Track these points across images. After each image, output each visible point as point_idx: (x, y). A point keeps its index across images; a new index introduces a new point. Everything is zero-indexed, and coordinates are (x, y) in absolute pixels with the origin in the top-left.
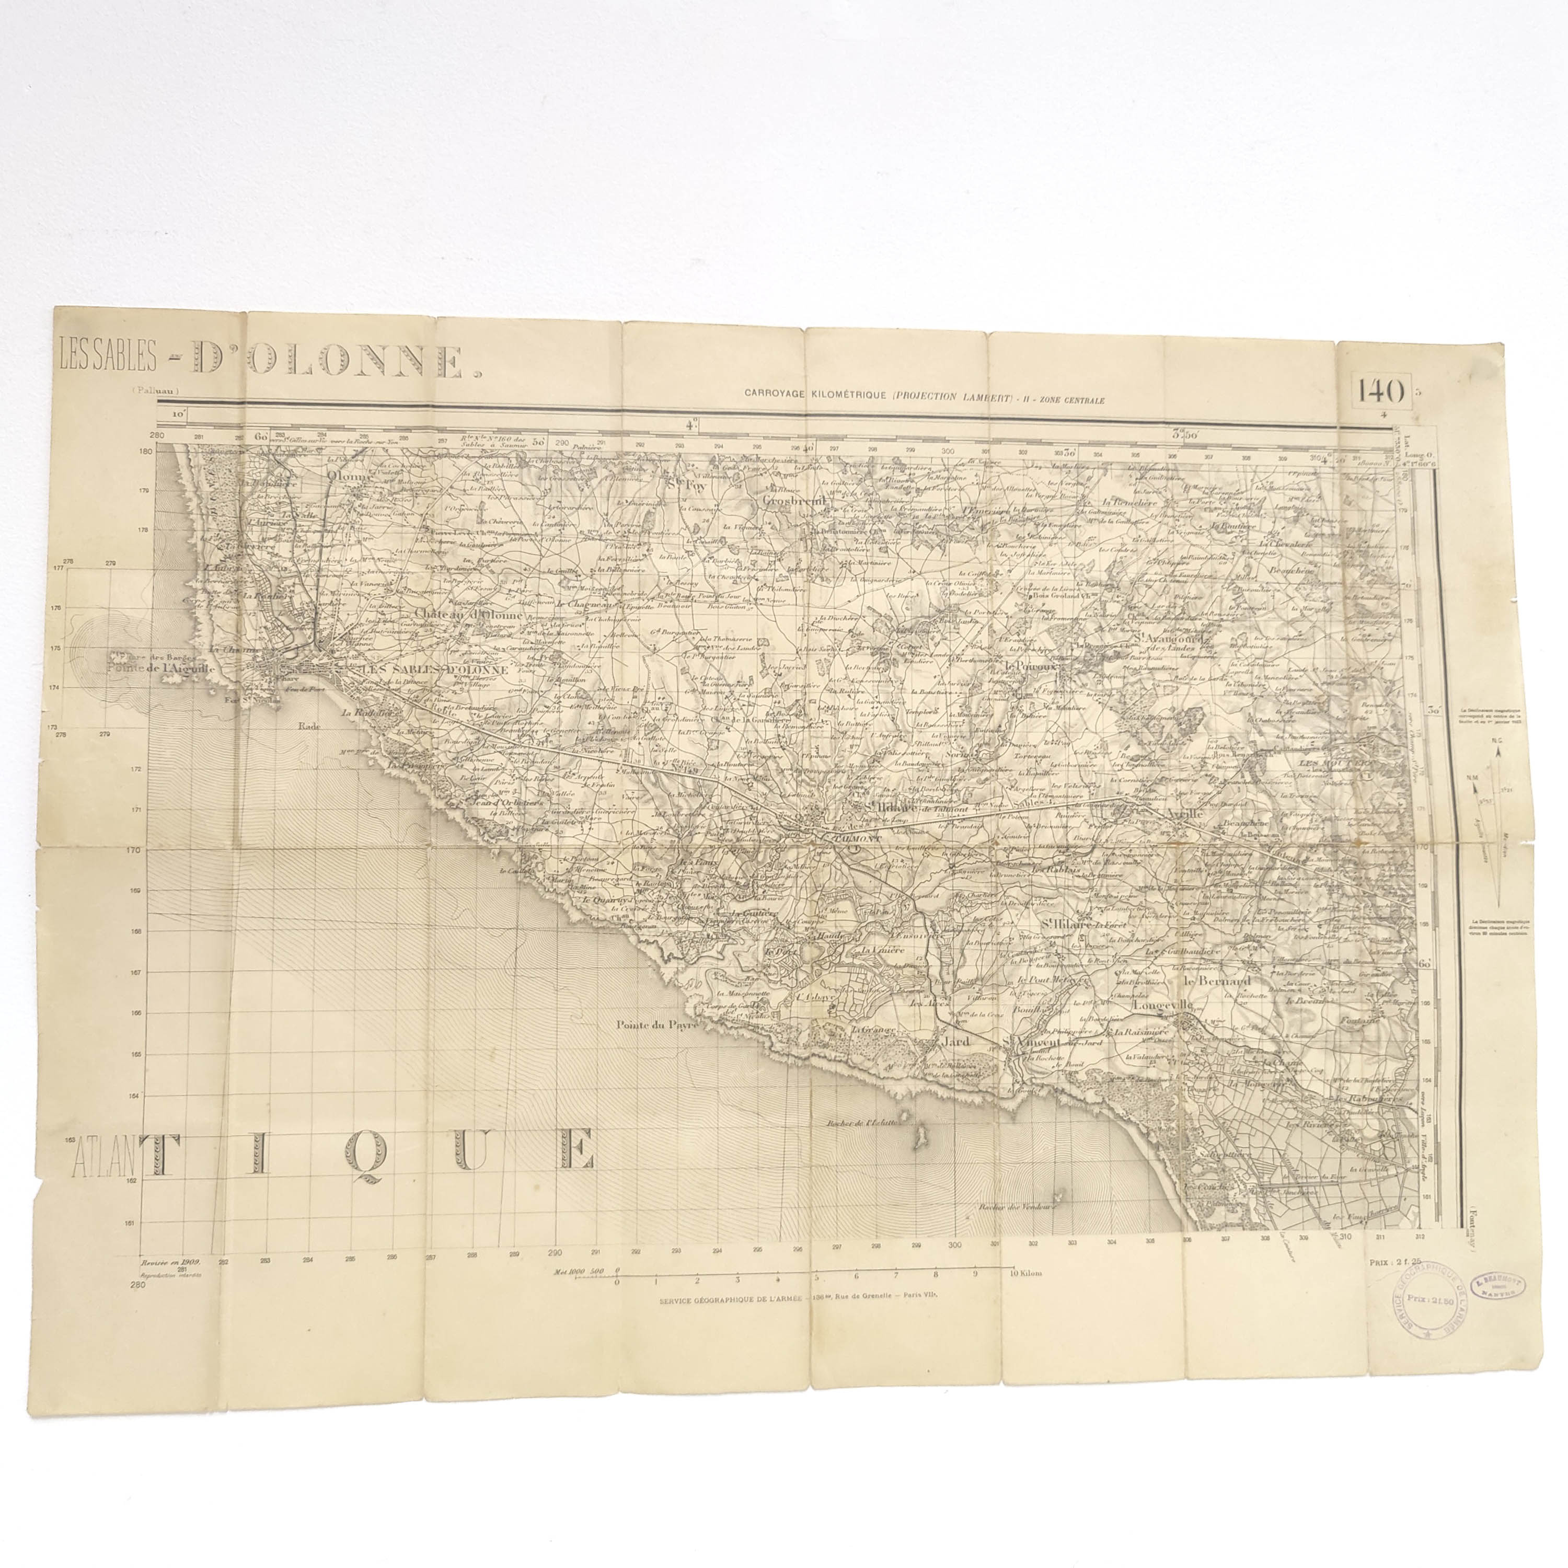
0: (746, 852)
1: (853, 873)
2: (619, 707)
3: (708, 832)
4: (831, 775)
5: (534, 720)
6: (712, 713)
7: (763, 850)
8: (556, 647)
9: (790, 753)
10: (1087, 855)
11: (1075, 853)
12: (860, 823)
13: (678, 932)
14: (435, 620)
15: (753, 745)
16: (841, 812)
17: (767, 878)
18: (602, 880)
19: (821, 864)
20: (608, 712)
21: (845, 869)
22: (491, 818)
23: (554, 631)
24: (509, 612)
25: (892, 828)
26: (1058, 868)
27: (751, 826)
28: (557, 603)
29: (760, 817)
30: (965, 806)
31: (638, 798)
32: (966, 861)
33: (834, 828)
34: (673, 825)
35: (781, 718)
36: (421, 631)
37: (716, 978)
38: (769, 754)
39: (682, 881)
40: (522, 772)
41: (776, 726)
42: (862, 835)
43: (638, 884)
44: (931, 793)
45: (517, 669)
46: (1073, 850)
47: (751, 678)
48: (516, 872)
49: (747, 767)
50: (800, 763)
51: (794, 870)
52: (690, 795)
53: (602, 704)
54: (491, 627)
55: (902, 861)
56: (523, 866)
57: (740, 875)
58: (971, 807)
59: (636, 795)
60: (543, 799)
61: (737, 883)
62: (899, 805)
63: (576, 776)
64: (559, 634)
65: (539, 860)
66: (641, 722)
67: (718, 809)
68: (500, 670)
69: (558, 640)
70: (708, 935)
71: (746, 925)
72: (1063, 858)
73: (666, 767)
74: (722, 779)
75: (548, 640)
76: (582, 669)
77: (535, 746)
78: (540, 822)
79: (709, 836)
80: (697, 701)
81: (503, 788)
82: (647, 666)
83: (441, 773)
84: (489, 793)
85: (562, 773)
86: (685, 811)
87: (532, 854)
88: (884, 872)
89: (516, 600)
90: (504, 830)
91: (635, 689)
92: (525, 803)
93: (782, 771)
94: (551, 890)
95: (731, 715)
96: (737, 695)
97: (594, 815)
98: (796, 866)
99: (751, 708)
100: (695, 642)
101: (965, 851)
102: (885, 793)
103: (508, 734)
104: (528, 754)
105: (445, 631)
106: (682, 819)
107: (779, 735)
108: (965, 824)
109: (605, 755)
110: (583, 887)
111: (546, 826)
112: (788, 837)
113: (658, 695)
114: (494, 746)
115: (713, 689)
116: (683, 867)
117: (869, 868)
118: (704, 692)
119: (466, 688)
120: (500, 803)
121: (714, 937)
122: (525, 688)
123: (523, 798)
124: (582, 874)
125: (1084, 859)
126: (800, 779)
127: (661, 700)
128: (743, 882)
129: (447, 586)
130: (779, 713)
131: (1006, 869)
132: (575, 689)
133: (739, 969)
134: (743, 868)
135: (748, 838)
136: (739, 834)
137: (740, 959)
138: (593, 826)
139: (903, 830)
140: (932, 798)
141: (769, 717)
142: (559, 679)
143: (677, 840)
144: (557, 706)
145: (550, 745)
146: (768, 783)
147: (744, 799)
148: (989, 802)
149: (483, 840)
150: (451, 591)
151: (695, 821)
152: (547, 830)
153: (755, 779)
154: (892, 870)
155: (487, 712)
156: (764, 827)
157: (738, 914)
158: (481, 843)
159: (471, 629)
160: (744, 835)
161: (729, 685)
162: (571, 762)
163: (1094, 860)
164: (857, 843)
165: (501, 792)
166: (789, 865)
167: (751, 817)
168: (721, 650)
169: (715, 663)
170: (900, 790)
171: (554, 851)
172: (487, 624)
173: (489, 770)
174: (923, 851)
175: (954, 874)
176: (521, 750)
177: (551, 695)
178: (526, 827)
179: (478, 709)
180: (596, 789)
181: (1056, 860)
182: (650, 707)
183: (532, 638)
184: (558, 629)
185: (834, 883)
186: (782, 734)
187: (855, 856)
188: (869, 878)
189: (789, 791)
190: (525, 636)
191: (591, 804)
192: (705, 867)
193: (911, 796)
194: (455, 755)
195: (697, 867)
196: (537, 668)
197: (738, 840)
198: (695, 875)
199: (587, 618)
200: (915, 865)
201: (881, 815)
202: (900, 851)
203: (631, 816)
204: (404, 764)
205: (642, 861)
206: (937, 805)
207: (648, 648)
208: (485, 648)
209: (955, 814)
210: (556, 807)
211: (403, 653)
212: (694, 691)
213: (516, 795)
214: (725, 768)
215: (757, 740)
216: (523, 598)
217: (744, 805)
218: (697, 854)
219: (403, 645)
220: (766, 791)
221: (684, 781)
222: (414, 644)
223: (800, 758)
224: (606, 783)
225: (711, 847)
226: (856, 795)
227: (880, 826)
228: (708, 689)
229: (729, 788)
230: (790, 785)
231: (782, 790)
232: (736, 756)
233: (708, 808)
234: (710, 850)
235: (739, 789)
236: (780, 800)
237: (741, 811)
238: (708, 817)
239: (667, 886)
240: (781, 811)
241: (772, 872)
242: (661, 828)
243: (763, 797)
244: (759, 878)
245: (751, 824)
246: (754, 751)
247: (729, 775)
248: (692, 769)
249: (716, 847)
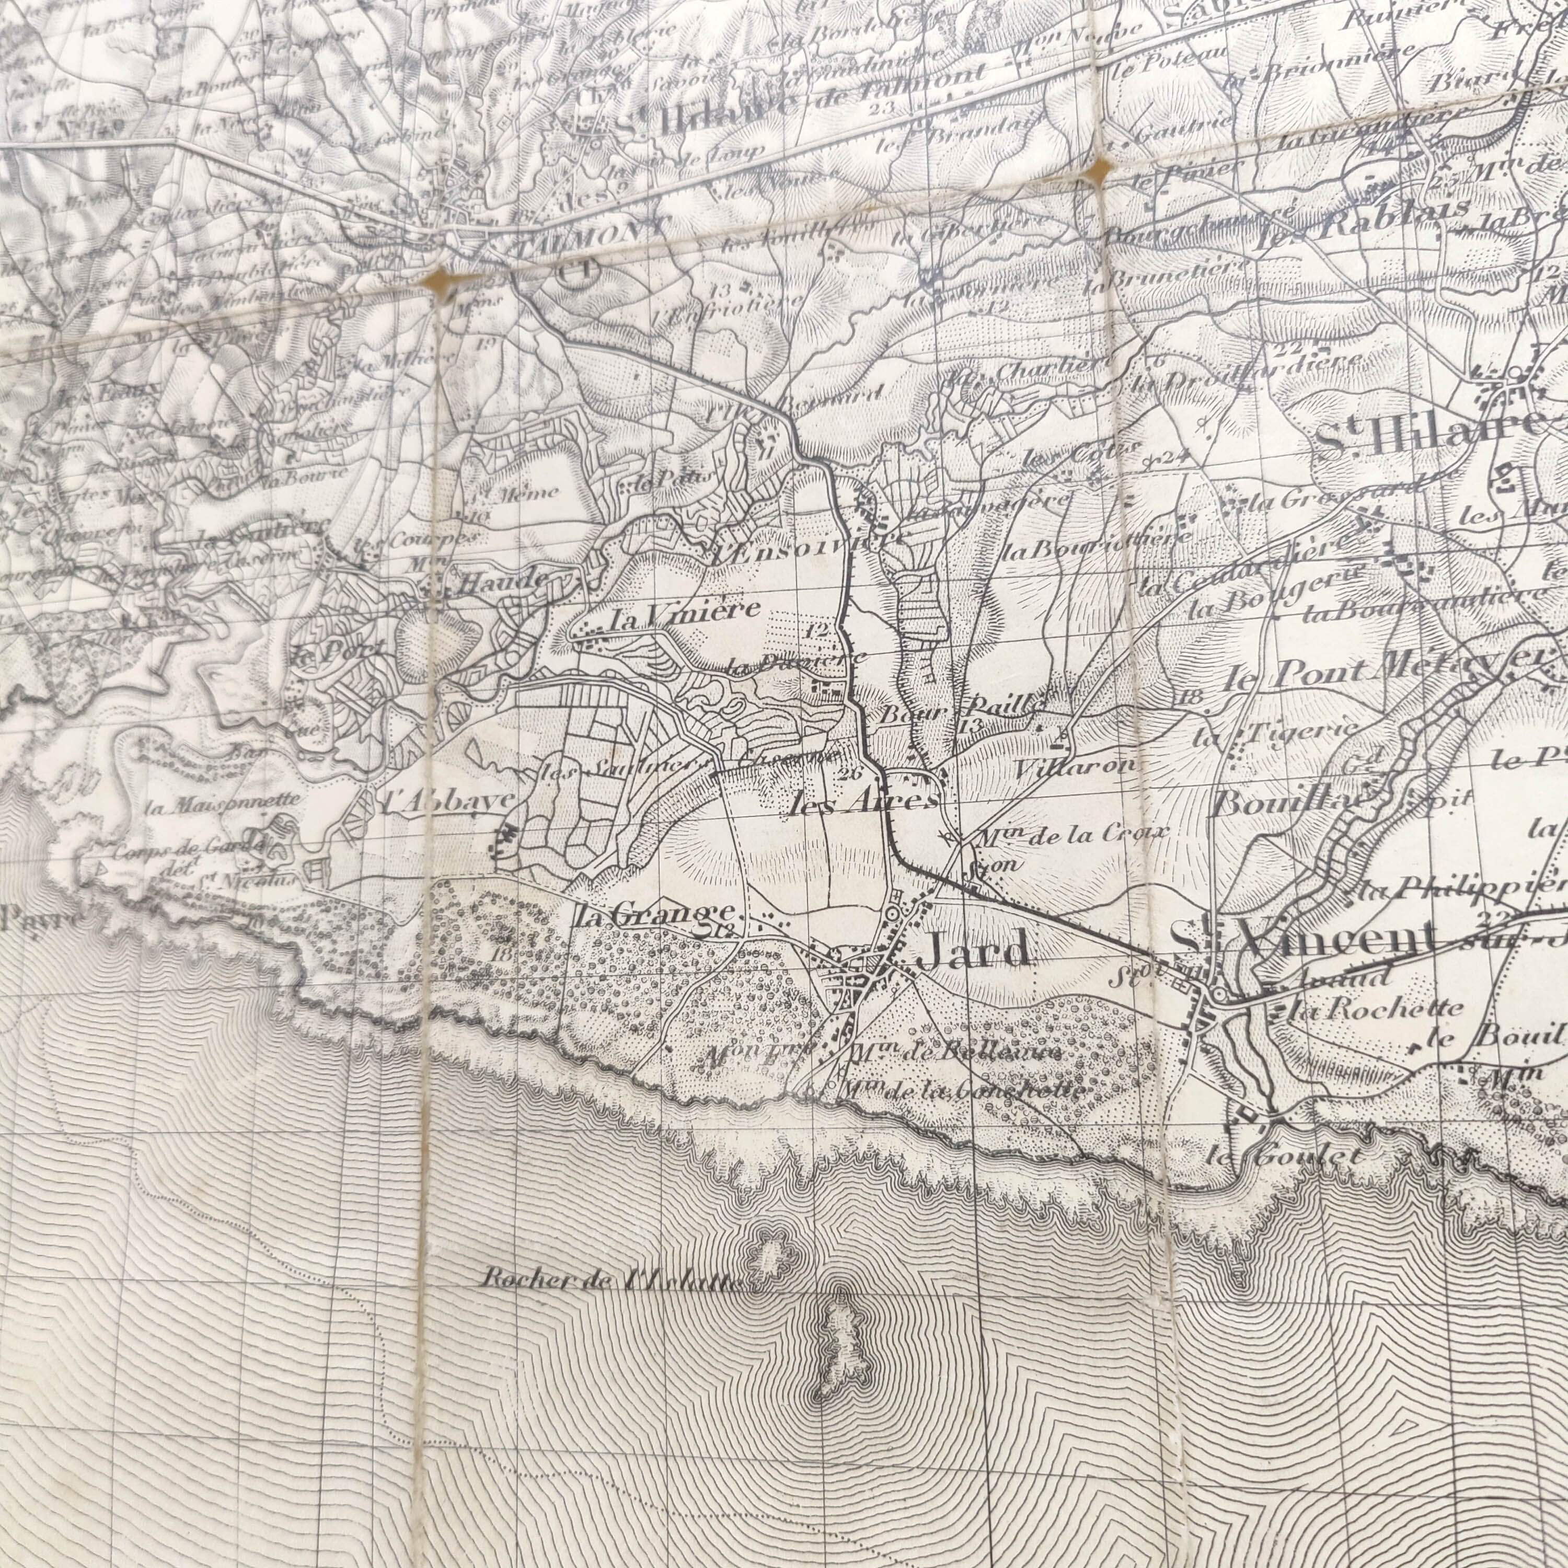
0: (237, 336)
1: (577, 354)
3: (135, 295)
4: (506, 50)
7: (288, 323)
10: (1492, 138)
11: (1439, 142)
12: (600, 183)
13: (42, 615)
15: (281, 17)
16: (534, 161)
17: (299, 408)
19: (470, 341)
21: (550, 345)
25: (708, 183)
26: (1370, 212)
27: (260, 256)
29: (286, 224)
30: (975, 60)
32: (984, 247)
33: (515, 217)
34: (44, 292)
37: (143, 758)
38: (323, 32)
39: (54, 457)
42: (604, 222)
44: (846, 43)
46: (1426, 131)
49: (256, 83)
50: (415, 39)
51: (385, 373)
52: (95, 198)
55: (746, 287)
57: (222, 413)
58: (994, 59)
61: (213, 441)
62: (732, 100)
67: (167, 221)
70: (125, 619)
71: (235, 573)
72: (1386, 171)
73: (41, 134)
74: (185, 132)
79: (136, 307)
86: (79, 247)
88: (681, 335)
93: (361, 73)
98: (390, 360)
101: (979, 216)
102: (686, 73)
106: (68, 270)
108: (976, 119)
112: (364, 267)
116: (64, 415)
117: (627, 329)
121: (143, 622)
125: (1484, 158)
126: (412, 86)
128: (227, 434)
131: (1145, 255)
133: (210, 722)
134: (231, 388)
135: (246, 293)
136: (220, 286)
137: (214, 686)
139: (747, 181)
140: (851, 55)
143: (48, 332)
146: (316, 118)
147: (242, 178)
148: (1065, 27)
151: (101, 268)
153: (277, 112)
154: (708, 323)
156: (296, 250)
157: (213, 540)
160: (236, 285)
163: (1527, 153)
164: (586, 251)
166: (367, 357)
167: (259, 228)
170: (737, 50)
174: (819, 240)
175: (938, 302)
181: (1357, 182)
185: (512, 400)
187: (582, 298)
188: (624, 365)
189: (378, 125)
192: (125, 403)
193: (775, 67)
195: (99, 408)
197: (217, 301)
198: (95, 434)
200: (792, 292)
201: (670, 147)
202: (737, 255)
206: (869, 76)
209: (935, 93)
214: (196, 100)
217: (243, 195)
218: (102, 368)
220: (309, 142)
221: (83, 162)
223: (415, 25)
225: (141, 336)
226: (586, 96)
227: (665, 180)
229: (203, 156)
230: (384, 111)
231: (357, 131)
232: (228, 60)
233: (141, 226)
234: (137, 347)
235: (230, 152)
236: (349, 162)
237: (233, 218)
238: (136, 250)
239: (20, 479)
240: (350, 194)
241: (315, 391)
242: (13, 305)
243: (300, 161)
244: (278, 415)
245: (260, 249)
246: (282, 33)
247: (207, 118)
248: (109, 125)
249: (155, 335)
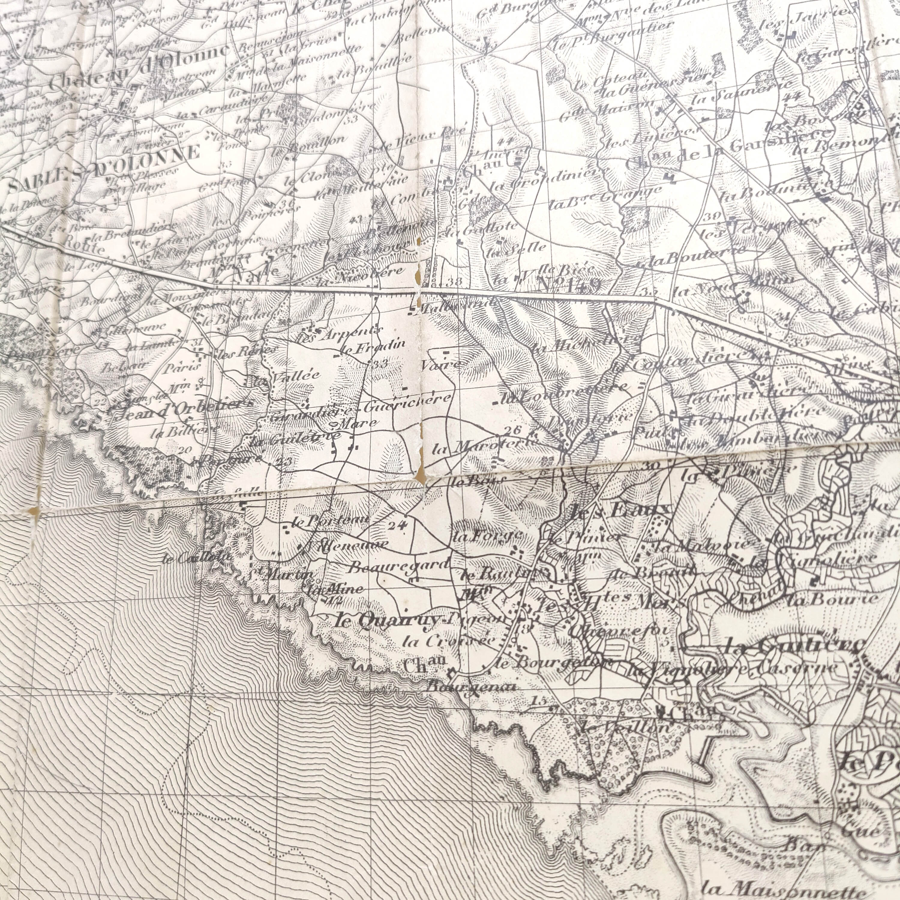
2: (412, 175)
3: (638, 430)
5: (243, 235)
6: (626, 152)
7: (798, 463)
8: (290, 88)
9: (845, 208)
13: (575, 700)
14: (80, 90)
15: (741, 203)
17: (818, 540)
18: (376, 570)
20: (391, 191)
22: (151, 443)
23: (285, 60)
24: (209, 45)
27: (757, 403)
28: (291, 8)
29: (778, 377)
31: (457, 365)
34: (546, 420)
35: (807, 129)
36: (55, 111)
37: (694, 840)
38: (785, 217)
40: (217, 340)
41: (797, 151)
43: (466, 575)
45: (217, 144)
47: (718, 59)
48: (193, 559)
49: (727, 257)
50: (877, 227)
52: (585, 343)
53: (379, 178)
54: (174, 80)
56: (209, 544)
57: (738, 536)
59: (452, 357)
60: (255, 393)
61: (732, 560)
63: (324, 333)
64: (294, 62)
65: (241, 527)
66: (461, 197)
67: (659, 367)
68: (186, 152)
69: (292, 75)
70: (661, 711)
71: (769, 679)
73: (523, 287)
74: (664, 294)
75: (273, 79)
76: (337, 118)
77: (244, 284)
78: (247, 441)
79: (641, 439)
80: (590, 133)
81: (176, 378)
82: (472, 83)
83: (69, 364)
84: (152, 391)
85: (294, 332)
86: (574, 384)
87: (226, 515)
89: (220, 23)
90: (173, 467)
91: (447, 132)
92: (220, 405)
93: (829, 254)
94: (266, 598)
95: (674, 148)
96: (685, 101)
97: (362, 416)
99: (724, 123)
100: (574, 14)
103: (194, 270)
104: (231, 302)
105: (96, 105)
106: (567, 403)
107: (807, 170)
109: (387, 282)
110: (335, 588)
111: (257, 450)
113: (498, 135)
114: (167, 299)
115: (628, 98)
116: (578, 526)
118: (603, 110)
119: (123, 198)
120: (171, 409)
121: (678, 714)
122: (228, 176)
123: (215, 396)
124: (332, 556)
126: (882, 266)
127: (505, 146)
129: (106, 30)
130: (801, 119)
132: (326, 158)
133: (762, 813)
134: (745, 516)
135: (751, 434)
136: (724, 427)
137: (761, 782)
138: (358, 441)
141: (773, 135)
142: (293, 148)
143: (557, 454)
144: (288, 198)
145: (272, 279)
146: (793, 289)
147: (728, 336)
149: (133, 493)
150: (111, 37)
152: (259, 458)
153: (754, 283)
155: (159, 234)
156: (794, 400)
157: (744, 649)
158: (129, 499)
159: (139, 93)
160: (738, 427)
161: (662, 84)
162: (314, 305)
165: (174, 389)
166: (883, 499)
167: (753, 379)
168: (637, 17)
169: (626, 45)
171: (272, 506)
172: (168, 76)
173: (156, 345)
176: (218, 298)
177: (278, 182)
178: (218, 456)
179: (143, 232)
180: (364, 357)
182: (479, 162)
183: (246, 83)
184: (292, 54)
186: (815, 165)
190: (234, 82)
191: (352, 392)
192: (639, 521)
194: (95, 326)
195: (614, 523)
196: (252, 136)
197: (722, 441)
198: (612, 544)
199: (348, 22)
203: (442, 407)
204: (9, 356)
205: (472, 516)
207: (472, 47)
208: (161, 120)
210: (280, 406)
211: (26, 156)
212: (579, 112)
213: (203, 390)
214: (670, 267)
215: (747, 192)
216: (231, 15)
217: (730, 349)
218: (614, 489)
219: (26, 143)
220: (788, 308)
221: (567, 312)
222: (44, 135)
223: (874, 216)
224: (386, 342)
225: (649, 465)
228: (612, 102)
229: (686, 315)
230: (856, 285)
231: (834, 302)
232: (695, 236)
233: (634, 369)
234: (647, 474)
235: (712, 313)
236: (832, 328)
237: (725, 368)
238: (634, 391)
239: (539, 578)
240: (839, 354)
241: (831, 523)
242: (518, 429)
243: (782, 323)
244: (795, 542)
245: (756, 396)
246: (745, 216)
247: (682, 283)
248: (587, 283)
249: (664, 465)
